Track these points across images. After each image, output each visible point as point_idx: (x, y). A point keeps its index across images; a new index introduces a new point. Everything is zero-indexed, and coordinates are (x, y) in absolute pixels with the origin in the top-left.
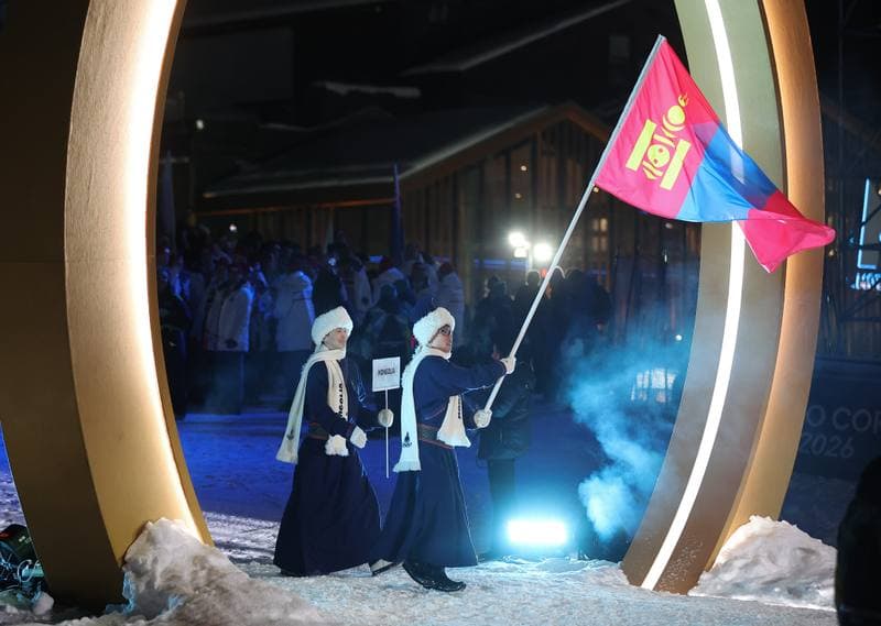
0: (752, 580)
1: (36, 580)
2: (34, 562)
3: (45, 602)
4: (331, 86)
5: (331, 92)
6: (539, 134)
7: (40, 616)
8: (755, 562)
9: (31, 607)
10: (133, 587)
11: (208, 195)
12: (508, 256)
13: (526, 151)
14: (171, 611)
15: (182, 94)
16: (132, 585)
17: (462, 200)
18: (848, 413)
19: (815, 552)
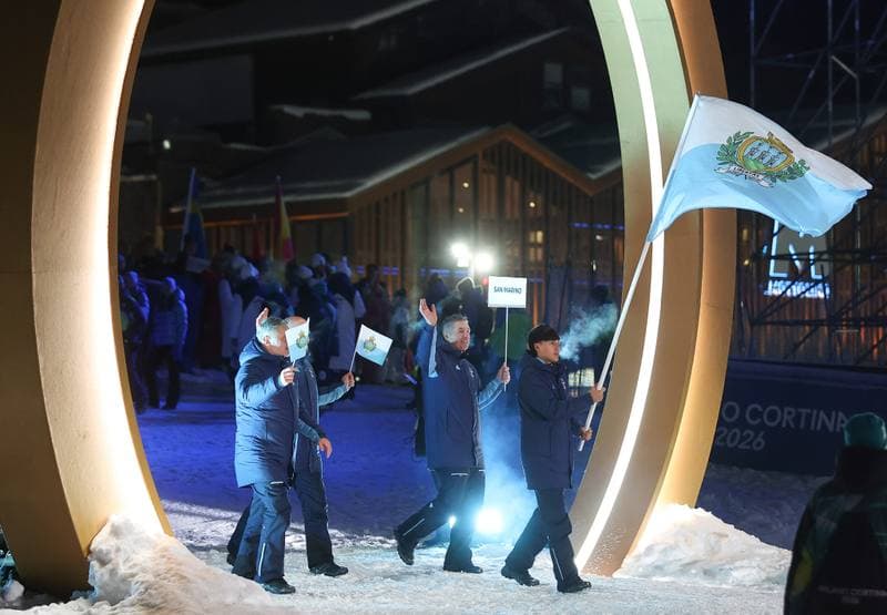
0: (671, 562)
1: (7, 569)
2: (6, 551)
3: (16, 589)
4: (288, 109)
5: (288, 115)
6: (480, 153)
7: (12, 602)
8: (673, 548)
9: (3, 594)
10: (98, 575)
11: (174, 210)
12: (452, 268)
13: (469, 167)
14: (134, 597)
15: (149, 117)
16: (97, 573)
17: (409, 213)
18: (760, 409)
19: (727, 536)
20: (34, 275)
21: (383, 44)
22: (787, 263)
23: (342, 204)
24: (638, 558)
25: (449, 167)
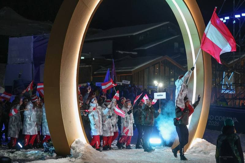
0: (196, 151)
1: (53, 150)
2: (53, 146)
3: (55, 155)
4: (119, 52)
6: (160, 62)
7: (54, 158)
8: (198, 147)
9: (52, 156)
11: (95, 73)
12: (154, 86)
13: (158, 65)
14: (80, 157)
15: (90, 53)
16: (72, 151)
17: (145, 74)
18: (218, 117)
19: (209, 145)
20: (60, 87)
21: (140, 38)
22: (226, 86)
23: (130, 72)
24: (190, 149)
25: (154, 65)
